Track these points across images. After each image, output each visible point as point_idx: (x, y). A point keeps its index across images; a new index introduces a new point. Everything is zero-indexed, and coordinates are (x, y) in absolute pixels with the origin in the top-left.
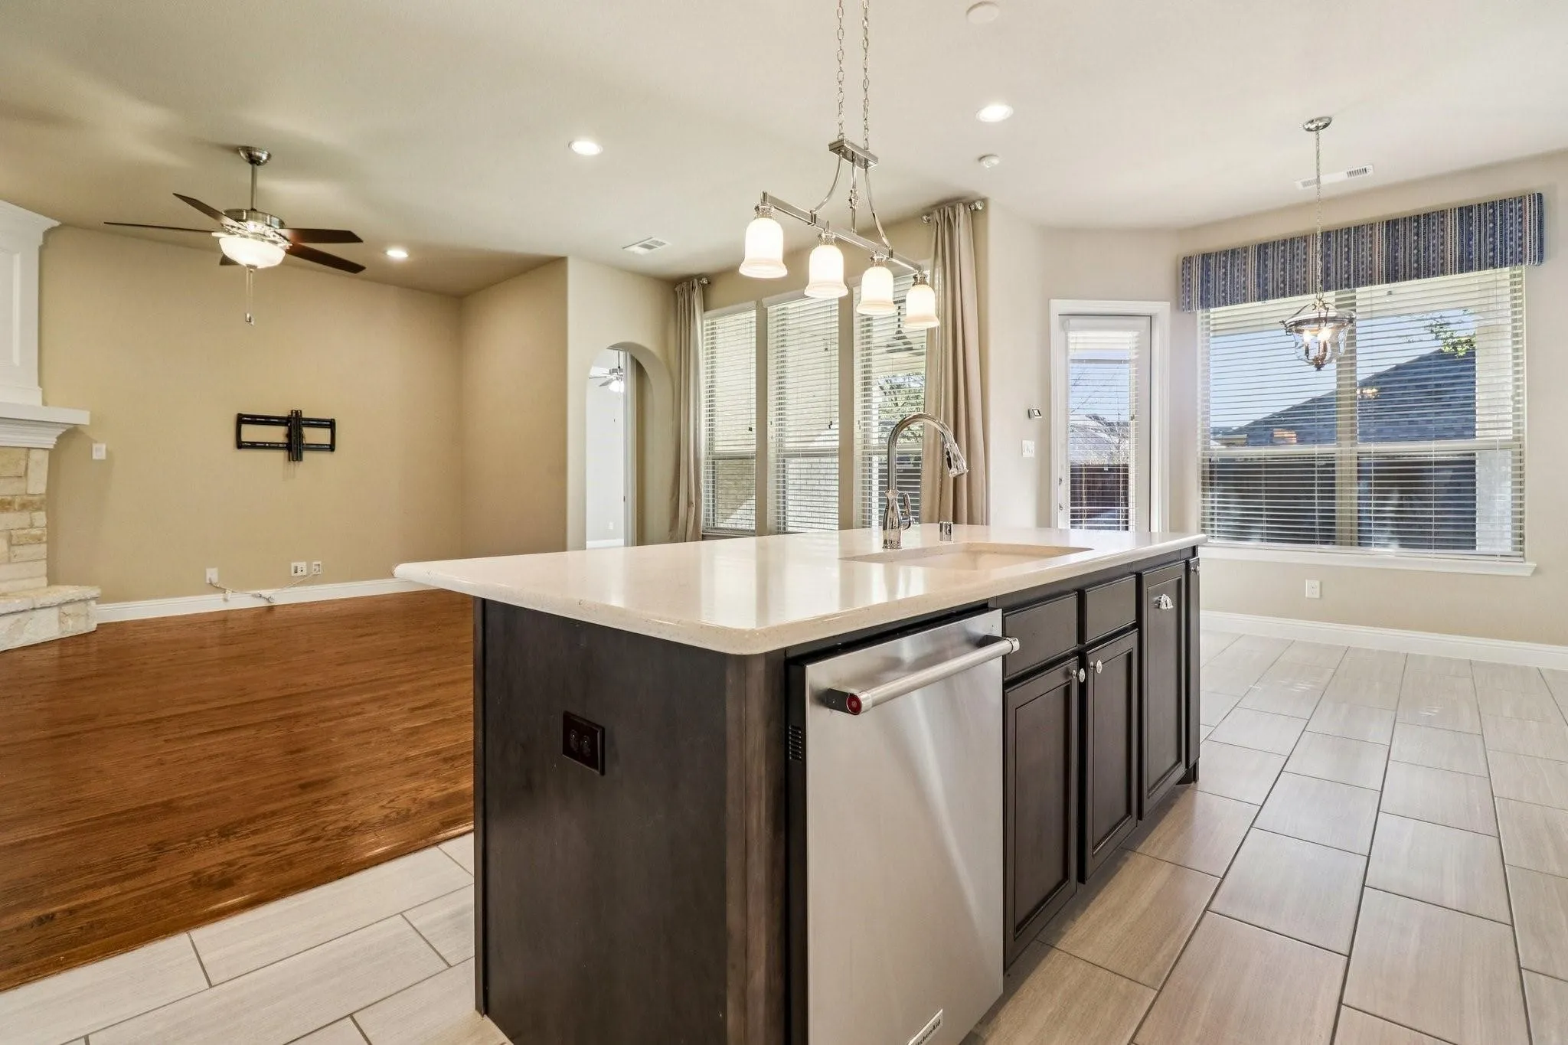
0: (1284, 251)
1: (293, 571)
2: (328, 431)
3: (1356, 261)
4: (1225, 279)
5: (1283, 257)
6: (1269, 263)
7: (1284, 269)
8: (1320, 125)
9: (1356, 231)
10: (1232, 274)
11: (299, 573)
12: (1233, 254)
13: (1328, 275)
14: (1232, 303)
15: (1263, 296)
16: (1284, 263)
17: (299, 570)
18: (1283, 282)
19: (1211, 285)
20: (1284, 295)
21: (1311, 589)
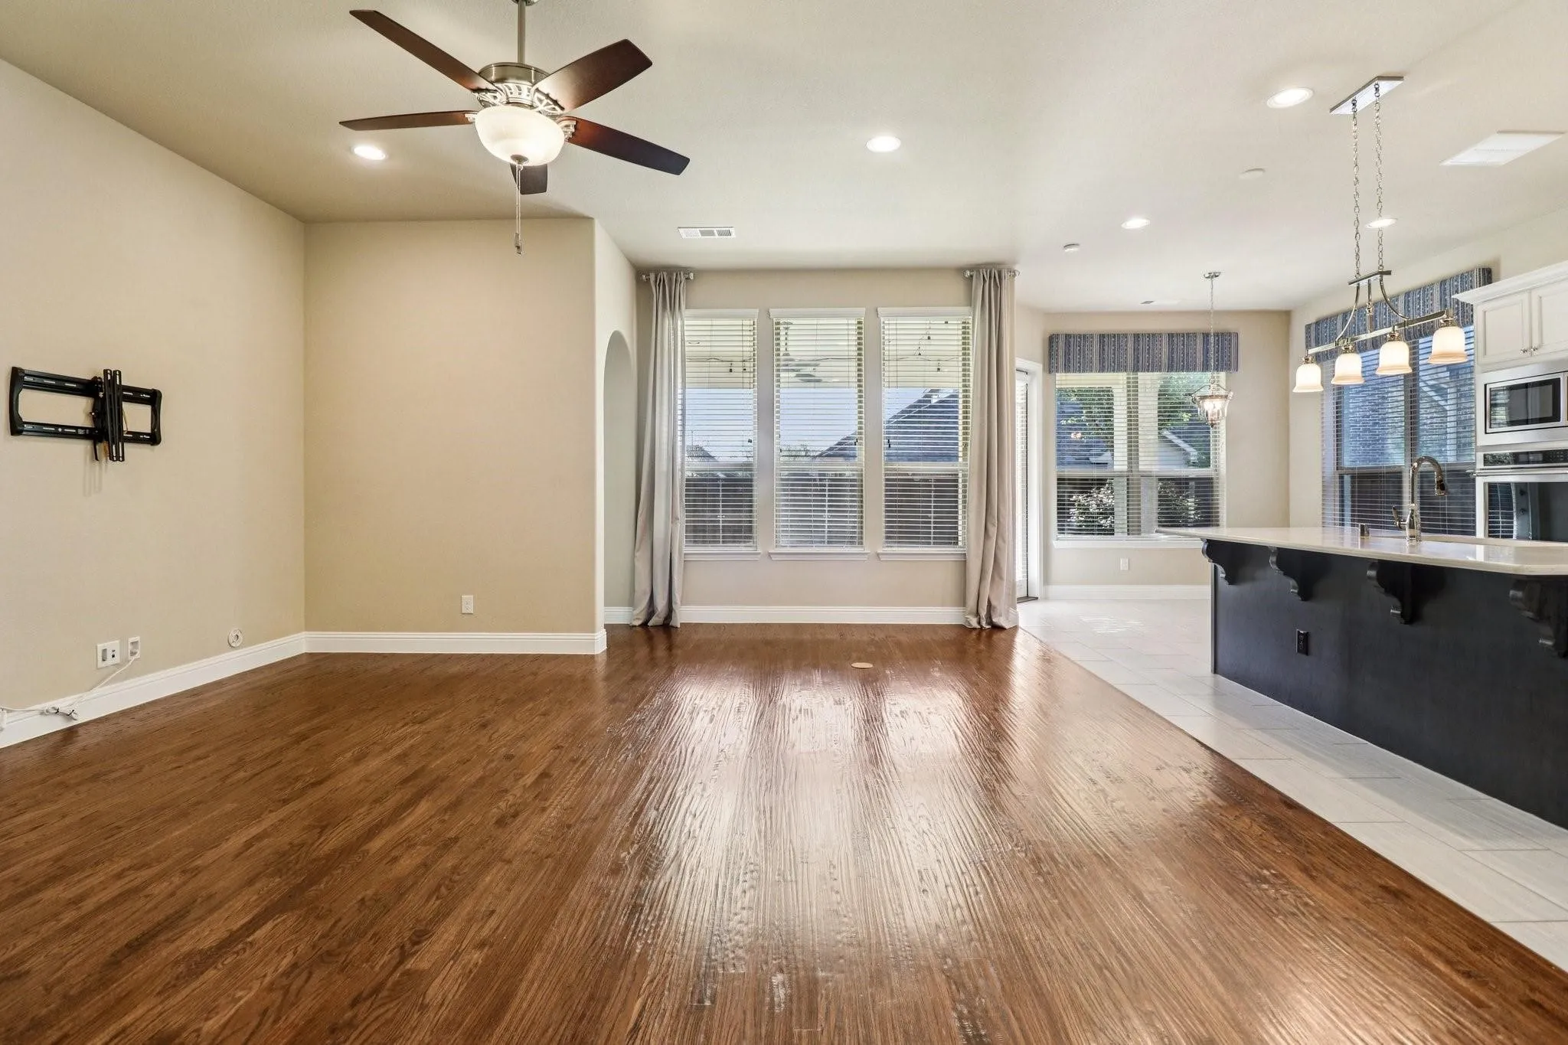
0: (1114, 341)
1: (100, 658)
2: (147, 409)
3: (1153, 356)
4: (1080, 354)
5: (1114, 345)
6: (1106, 348)
7: (1114, 354)
8: (1213, 276)
9: (1153, 336)
10: (1084, 352)
11: (110, 661)
12: (1084, 337)
13: (1138, 362)
14: (1084, 371)
15: (1102, 369)
16: (1114, 350)
17: (109, 654)
18: (1114, 362)
19: (1071, 357)
20: (1114, 371)
21: (1123, 564)
